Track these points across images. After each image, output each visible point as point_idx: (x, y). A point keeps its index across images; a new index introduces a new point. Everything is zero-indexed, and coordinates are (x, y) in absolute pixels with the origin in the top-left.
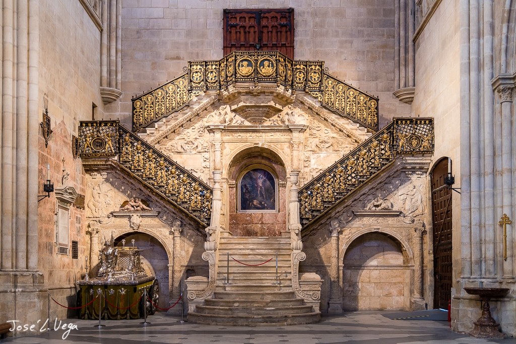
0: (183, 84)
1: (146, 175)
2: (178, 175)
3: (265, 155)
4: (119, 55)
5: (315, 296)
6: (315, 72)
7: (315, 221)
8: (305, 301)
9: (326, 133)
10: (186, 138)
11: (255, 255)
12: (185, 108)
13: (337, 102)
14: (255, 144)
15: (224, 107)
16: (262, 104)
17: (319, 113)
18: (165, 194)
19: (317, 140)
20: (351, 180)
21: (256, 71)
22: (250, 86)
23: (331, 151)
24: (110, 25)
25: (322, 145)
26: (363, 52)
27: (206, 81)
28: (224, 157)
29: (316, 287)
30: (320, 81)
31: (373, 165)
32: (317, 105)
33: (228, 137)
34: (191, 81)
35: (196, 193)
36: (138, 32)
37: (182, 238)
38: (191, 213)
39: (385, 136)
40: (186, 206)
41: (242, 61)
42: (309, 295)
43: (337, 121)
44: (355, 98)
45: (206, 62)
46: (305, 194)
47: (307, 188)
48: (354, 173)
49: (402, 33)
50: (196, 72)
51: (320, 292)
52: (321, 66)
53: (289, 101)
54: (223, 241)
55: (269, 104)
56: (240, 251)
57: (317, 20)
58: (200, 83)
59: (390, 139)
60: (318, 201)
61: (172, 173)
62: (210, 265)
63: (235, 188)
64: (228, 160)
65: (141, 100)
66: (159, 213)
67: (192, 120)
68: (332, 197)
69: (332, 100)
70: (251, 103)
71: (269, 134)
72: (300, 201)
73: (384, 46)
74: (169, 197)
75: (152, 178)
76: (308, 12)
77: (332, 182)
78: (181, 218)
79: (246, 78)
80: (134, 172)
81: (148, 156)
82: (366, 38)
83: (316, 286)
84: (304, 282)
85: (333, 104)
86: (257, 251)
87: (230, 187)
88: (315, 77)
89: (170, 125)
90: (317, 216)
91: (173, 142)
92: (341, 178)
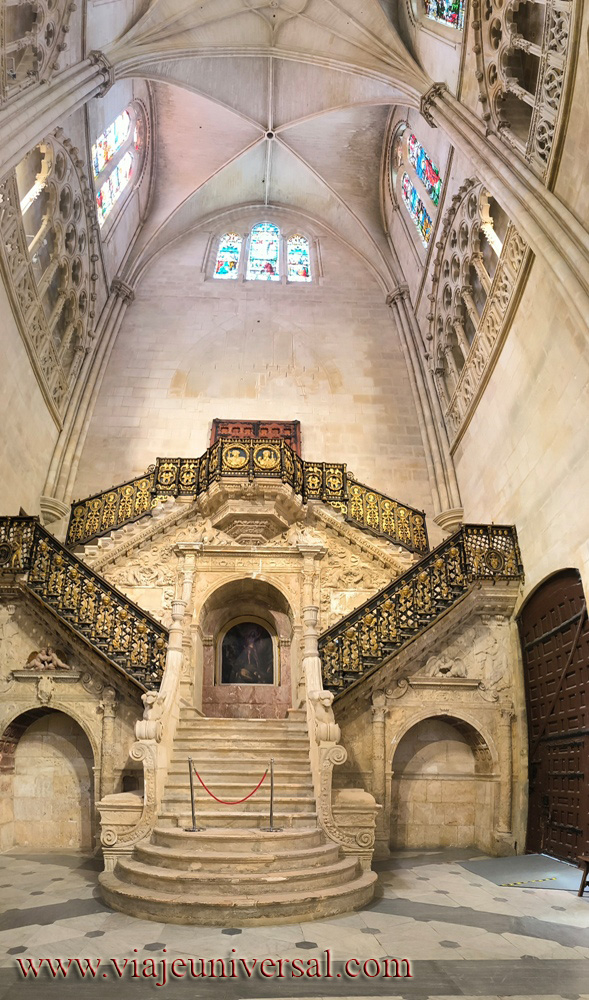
0: (145, 486)
1: (64, 606)
2: (115, 607)
3: (260, 597)
4: (76, 462)
5: (366, 840)
6: (334, 477)
7: (348, 693)
8: (345, 849)
9: (353, 561)
10: (142, 564)
11: (240, 751)
12: (145, 519)
13: (368, 517)
14: (247, 574)
15: (203, 522)
16: (259, 513)
17: (342, 532)
18: (89, 638)
19: (340, 570)
20: (406, 621)
21: (251, 463)
22: (243, 481)
23: (361, 589)
24: (72, 429)
25: (349, 577)
26: (390, 471)
27: (180, 482)
28: (196, 594)
29: (365, 820)
30: (342, 488)
31: (439, 597)
32: (340, 520)
33: (206, 563)
34: (158, 482)
35: (140, 638)
36: (105, 440)
37: (117, 720)
38: (130, 673)
39: (453, 549)
40: (122, 659)
41: (231, 450)
42: (351, 836)
43: (369, 543)
44: (392, 511)
45: (182, 460)
46: (330, 644)
47: (333, 632)
48: (409, 609)
49: (434, 447)
50: (167, 472)
51: (373, 830)
52: (342, 470)
53: (298, 515)
54: (184, 725)
55: (269, 513)
56: (213, 744)
57: (329, 434)
58: (169, 485)
59: (460, 555)
60: (353, 656)
61: (104, 604)
62: (145, 770)
63: (212, 648)
64: (201, 599)
65: (84, 506)
66: (82, 674)
67: (154, 538)
68: (377, 651)
69: (361, 513)
70: (242, 510)
71: (269, 560)
72: (321, 655)
73: (415, 465)
74: (95, 643)
75: (72, 611)
76: (317, 427)
77: (376, 624)
78: (117, 685)
79: (236, 471)
80: (46, 600)
81: (71, 575)
82: (392, 456)
83: (365, 817)
84: (342, 808)
85: (362, 519)
86: (246, 744)
87: (204, 645)
88: (335, 483)
89: (120, 543)
90: (352, 682)
91: (123, 569)
92: (390, 618)
